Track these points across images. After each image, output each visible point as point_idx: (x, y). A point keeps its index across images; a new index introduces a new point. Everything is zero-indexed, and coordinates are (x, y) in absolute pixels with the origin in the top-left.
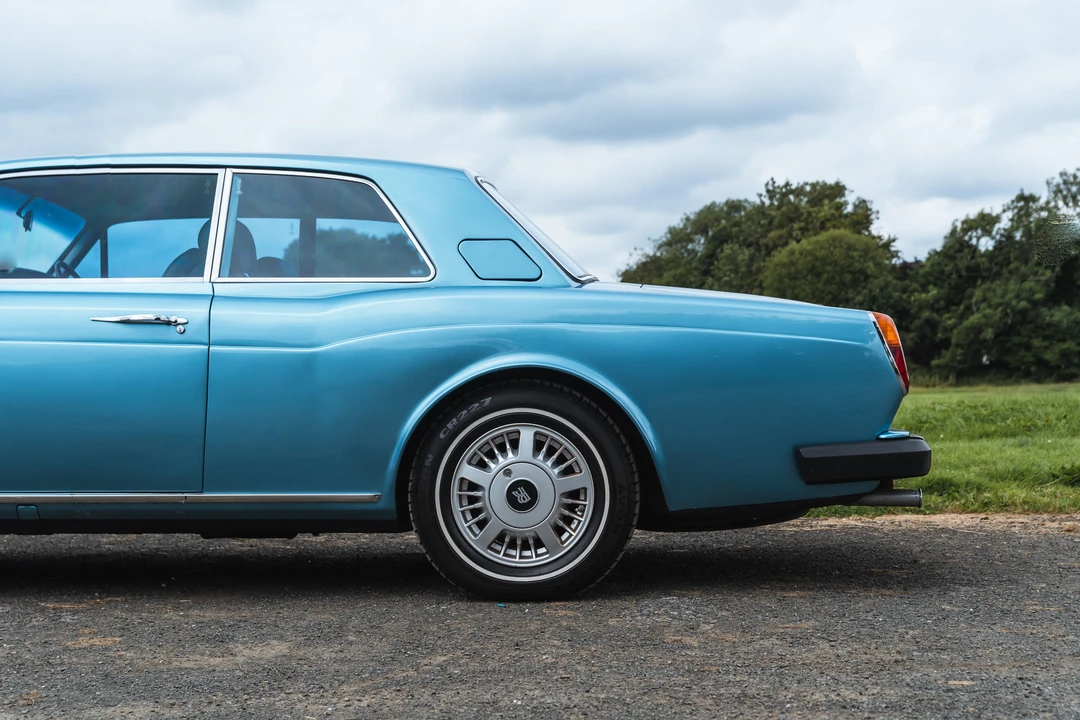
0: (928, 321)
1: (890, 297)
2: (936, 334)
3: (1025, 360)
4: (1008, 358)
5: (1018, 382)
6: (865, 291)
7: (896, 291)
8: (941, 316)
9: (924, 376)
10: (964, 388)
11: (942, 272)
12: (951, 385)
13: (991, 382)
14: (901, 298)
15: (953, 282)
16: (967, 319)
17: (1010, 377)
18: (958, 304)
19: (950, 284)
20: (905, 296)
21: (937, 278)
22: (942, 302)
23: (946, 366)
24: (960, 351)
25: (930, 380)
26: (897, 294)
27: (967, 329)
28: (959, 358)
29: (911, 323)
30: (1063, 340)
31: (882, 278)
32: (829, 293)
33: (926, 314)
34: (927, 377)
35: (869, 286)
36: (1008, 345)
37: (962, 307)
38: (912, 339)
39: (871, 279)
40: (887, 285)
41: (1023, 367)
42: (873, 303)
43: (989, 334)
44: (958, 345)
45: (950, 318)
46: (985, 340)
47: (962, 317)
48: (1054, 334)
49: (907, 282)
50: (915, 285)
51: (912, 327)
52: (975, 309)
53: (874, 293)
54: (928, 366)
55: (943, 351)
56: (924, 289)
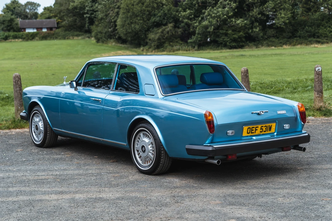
0: (187, 24)
1: (172, 14)
2: (190, 29)
3: (225, 40)
4: (217, 39)
5: (221, 49)
6: (162, 11)
7: (174, 12)
8: (192, 22)
9: (185, 47)
10: (201, 51)
11: (192, 3)
12: (196, 50)
13: (211, 49)
14: (176, 15)
15: (196, 8)
16: (202, 23)
17: (218, 46)
18: (199, 17)
19: (195, 9)
20: (177, 14)
21: (190, 6)
22: (193, 16)
23: (194, 42)
25: (188, 48)
26: (174, 13)
27: (202, 27)
28: (199, 39)
29: (180, 24)
30: (239, 32)
31: (168, 6)
32: (148, 11)
33: (186, 21)
34: (187, 47)
35: (163, 9)
36: (218, 34)
37: (200, 19)
38: (180, 31)
40: (170, 8)
41: (224, 43)
42: (165, 16)
43: (211, 29)
44: (198, 34)
45: (195, 23)
46: (209, 32)
47: (200, 22)
48: (236, 29)
49: (178, 8)
50: (181, 9)
51: (180, 26)
52: (205, 19)
53: (165, 12)
54: (187, 42)
55: (193, 36)
56: (185, 11)
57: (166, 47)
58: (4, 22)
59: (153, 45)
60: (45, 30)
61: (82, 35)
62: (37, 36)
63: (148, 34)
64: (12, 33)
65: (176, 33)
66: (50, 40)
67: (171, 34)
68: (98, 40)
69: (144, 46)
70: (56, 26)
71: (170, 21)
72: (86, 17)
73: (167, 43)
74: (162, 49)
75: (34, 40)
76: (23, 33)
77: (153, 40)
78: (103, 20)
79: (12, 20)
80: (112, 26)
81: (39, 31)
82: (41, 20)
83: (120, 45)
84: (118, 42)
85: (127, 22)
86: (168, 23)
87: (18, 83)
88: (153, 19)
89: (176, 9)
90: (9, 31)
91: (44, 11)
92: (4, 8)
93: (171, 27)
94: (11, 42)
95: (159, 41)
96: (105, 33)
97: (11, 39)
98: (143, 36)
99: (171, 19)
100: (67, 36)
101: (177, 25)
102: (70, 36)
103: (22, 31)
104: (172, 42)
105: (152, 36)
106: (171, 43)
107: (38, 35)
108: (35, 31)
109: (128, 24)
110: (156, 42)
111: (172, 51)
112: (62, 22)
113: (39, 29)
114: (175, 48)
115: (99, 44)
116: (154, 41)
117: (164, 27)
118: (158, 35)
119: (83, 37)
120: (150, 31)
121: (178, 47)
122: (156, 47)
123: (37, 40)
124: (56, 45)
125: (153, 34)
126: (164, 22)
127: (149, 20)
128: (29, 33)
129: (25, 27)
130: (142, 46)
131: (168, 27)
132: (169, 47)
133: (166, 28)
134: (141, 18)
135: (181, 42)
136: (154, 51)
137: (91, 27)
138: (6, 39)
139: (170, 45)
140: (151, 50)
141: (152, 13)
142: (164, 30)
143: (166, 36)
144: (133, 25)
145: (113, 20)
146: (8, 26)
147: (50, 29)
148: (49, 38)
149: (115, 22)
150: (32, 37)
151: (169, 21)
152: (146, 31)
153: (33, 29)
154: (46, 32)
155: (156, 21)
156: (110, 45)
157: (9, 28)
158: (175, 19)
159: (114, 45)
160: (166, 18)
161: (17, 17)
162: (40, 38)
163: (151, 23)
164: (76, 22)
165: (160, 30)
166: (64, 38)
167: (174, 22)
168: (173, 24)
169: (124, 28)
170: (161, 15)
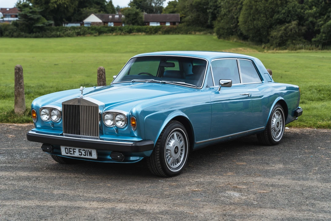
0: (311, 22)
1: (296, 11)
2: (315, 27)
6: (286, 8)
7: (299, 9)
8: (317, 20)
10: (325, 51)
12: (319, 49)
14: (301, 12)
15: (323, 5)
16: (328, 21)
18: (324, 15)
19: (321, 6)
20: (302, 11)
21: (317, 4)
22: (318, 14)
23: (318, 41)
24: (324, 35)
26: (299, 10)
27: (328, 26)
28: (323, 38)
29: (305, 22)
32: (271, 8)
33: (311, 19)
34: (310, 46)
35: (288, 6)
37: (326, 17)
38: (304, 29)
39: (288, 3)
40: (295, 5)
42: (289, 14)
44: (324, 33)
45: (320, 21)
47: (326, 21)
49: (303, 5)
50: (306, 6)
53: (289, 9)
54: (310, 41)
55: (317, 35)
56: (311, 8)
57: (289, 45)
58: (129, 16)
59: (274, 42)
60: (168, 24)
61: (204, 30)
62: (160, 31)
63: (270, 32)
64: (136, 27)
65: (300, 31)
66: (172, 34)
67: (294, 32)
68: (220, 36)
69: (265, 43)
70: (179, 21)
71: (295, 18)
72: (210, 12)
73: (289, 41)
74: (285, 47)
75: (156, 34)
76: (147, 27)
77: (276, 37)
78: (226, 16)
79: (137, 14)
80: (235, 22)
81: (162, 25)
82: (165, 14)
83: (241, 41)
84: (240, 39)
85: (249, 19)
86: (292, 20)
87: (102, 77)
88: (276, 16)
89: (301, 6)
90: (133, 24)
91: (169, 6)
92: (131, 2)
93: (295, 24)
94: (135, 35)
95: (281, 39)
96: (227, 29)
97: (135, 32)
98: (265, 33)
99: (295, 16)
100: (190, 31)
101: (301, 23)
102: (192, 31)
103: (146, 25)
104: (294, 40)
105: (274, 33)
106: (294, 42)
107: (161, 29)
108: (159, 25)
109: (251, 20)
110: (278, 39)
111: (294, 49)
112: (185, 17)
113: (163, 23)
114: (298, 46)
115: (220, 40)
116: (276, 39)
117: (287, 25)
118: (280, 32)
119: (205, 32)
120: (273, 28)
121: (301, 45)
122: (277, 44)
123: (160, 34)
124: (177, 39)
125: (275, 32)
126: (288, 19)
127: (272, 17)
128: (153, 27)
129: (149, 21)
130: (263, 43)
131: (292, 25)
132: (291, 45)
133: (289, 26)
134: (264, 15)
135: (304, 41)
136: (275, 49)
137: (213, 23)
138: (130, 32)
139: (293, 43)
140: (272, 47)
141: (275, 10)
142: (287, 27)
143: (289, 34)
144: (255, 22)
145: (235, 17)
146: (133, 19)
147: (173, 23)
148: (171, 33)
149: (237, 18)
150: (155, 31)
151: (293, 19)
152: (268, 28)
153: (157, 23)
154: (169, 27)
155: (279, 18)
156: (231, 41)
157: (133, 21)
158: (300, 16)
159: (236, 42)
160: (290, 16)
161: (143, 11)
162: (162, 32)
163: (274, 20)
164: (199, 17)
165: (283, 28)
166: (187, 32)
167: (298, 20)
168: (297, 22)
169: (246, 24)
170: (285, 13)
